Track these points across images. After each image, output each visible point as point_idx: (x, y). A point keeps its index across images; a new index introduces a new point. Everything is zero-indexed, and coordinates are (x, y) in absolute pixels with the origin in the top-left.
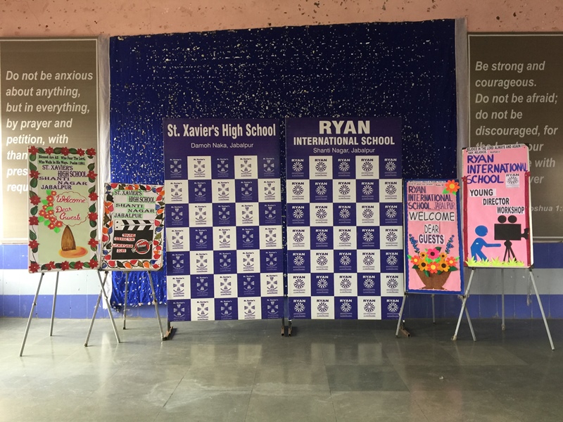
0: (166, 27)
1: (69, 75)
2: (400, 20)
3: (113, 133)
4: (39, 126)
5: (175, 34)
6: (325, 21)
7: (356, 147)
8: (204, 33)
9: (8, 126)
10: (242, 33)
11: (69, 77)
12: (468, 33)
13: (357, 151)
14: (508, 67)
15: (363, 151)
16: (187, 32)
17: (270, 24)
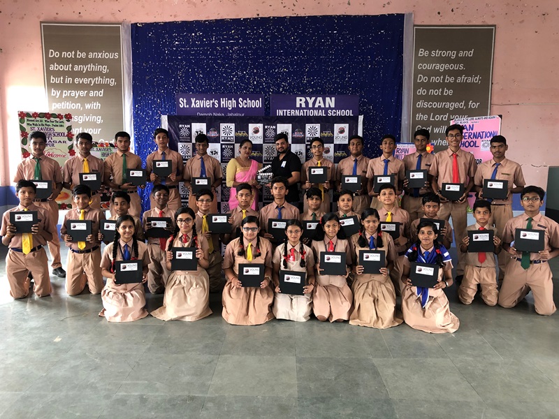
0: (175, 16)
1: (100, 55)
2: (361, 14)
3: (135, 101)
4: (77, 95)
5: (183, 22)
6: (302, 13)
8: (206, 21)
9: (52, 94)
10: (236, 22)
11: (100, 56)
12: (415, 26)
14: (444, 53)
16: (192, 20)
17: (258, 15)
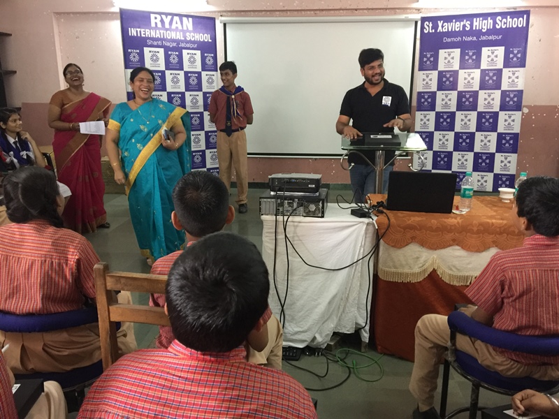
7: (182, 41)
13: (182, 45)
15: (188, 45)
